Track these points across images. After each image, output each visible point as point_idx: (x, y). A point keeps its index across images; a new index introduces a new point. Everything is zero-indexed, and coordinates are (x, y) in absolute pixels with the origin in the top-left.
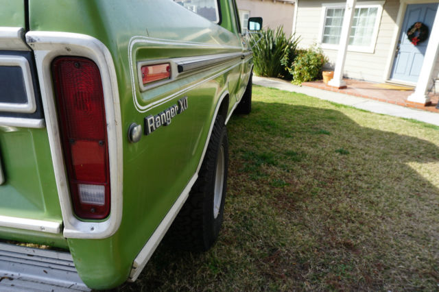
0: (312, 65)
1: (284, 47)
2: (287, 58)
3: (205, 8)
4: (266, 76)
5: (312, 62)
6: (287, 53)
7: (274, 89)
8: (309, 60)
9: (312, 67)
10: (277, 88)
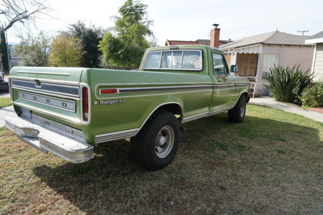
0: (318, 94)
1: (296, 81)
2: (298, 89)
3: (243, 53)
4: (282, 101)
5: (318, 92)
6: (299, 85)
7: (280, 110)
8: (317, 91)
9: (319, 96)
10: (283, 110)
